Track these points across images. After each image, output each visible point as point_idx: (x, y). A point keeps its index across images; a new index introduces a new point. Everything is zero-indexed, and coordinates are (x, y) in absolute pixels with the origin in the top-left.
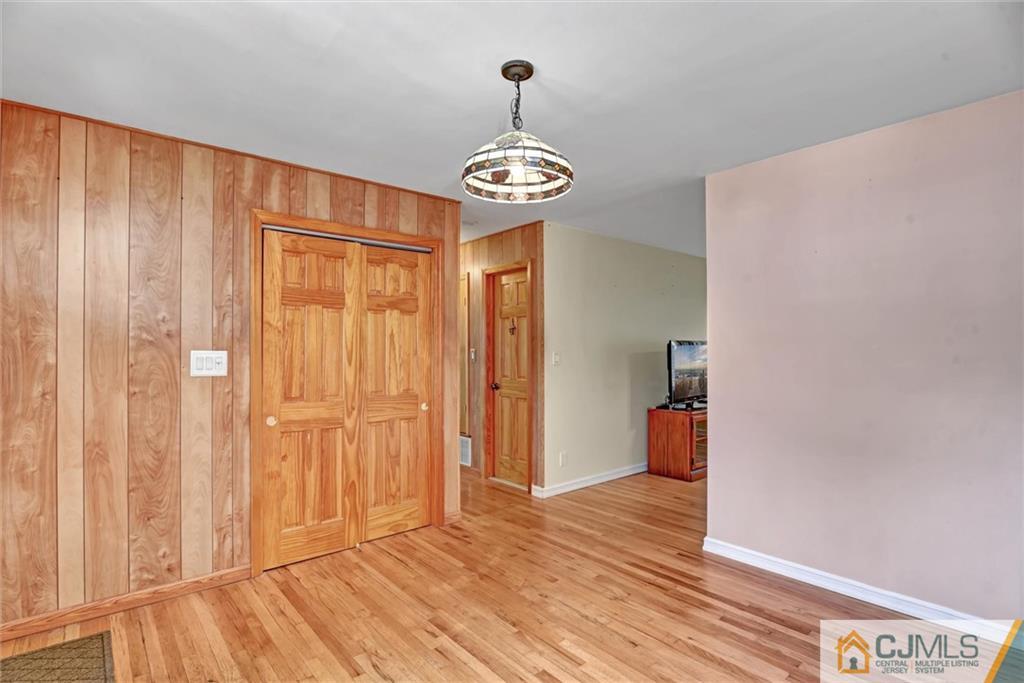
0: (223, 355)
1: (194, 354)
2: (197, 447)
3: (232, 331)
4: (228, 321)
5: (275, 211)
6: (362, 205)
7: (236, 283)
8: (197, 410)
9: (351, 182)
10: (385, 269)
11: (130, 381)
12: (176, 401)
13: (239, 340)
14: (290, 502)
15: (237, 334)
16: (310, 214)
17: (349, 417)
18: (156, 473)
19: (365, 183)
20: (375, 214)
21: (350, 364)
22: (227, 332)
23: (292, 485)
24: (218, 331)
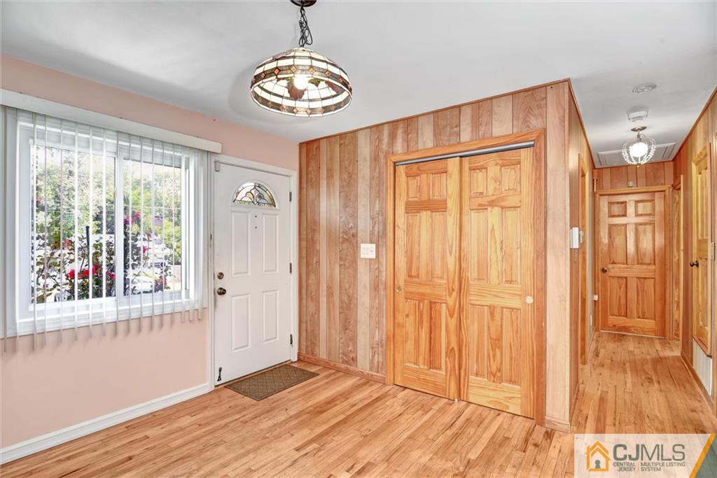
0: (374, 246)
1: (363, 246)
2: (364, 297)
3: (379, 232)
4: (377, 226)
5: (400, 152)
6: (458, 125)
7: (381, 202)
8: (364, 277)
9: (448, 112)
10: (487, 172)
11: (340, 258)
12: (355, 270)
13: (382, 237)
14: (410, 346)
15: (381, 233)
16: (420, 146)
17: (450, 296)
18: (349, 308)
19: (459, 107)
20: (470, 129)
21: (451, 254)
22: (376, 233)
23: (412, 336)
24: (372, 233)
